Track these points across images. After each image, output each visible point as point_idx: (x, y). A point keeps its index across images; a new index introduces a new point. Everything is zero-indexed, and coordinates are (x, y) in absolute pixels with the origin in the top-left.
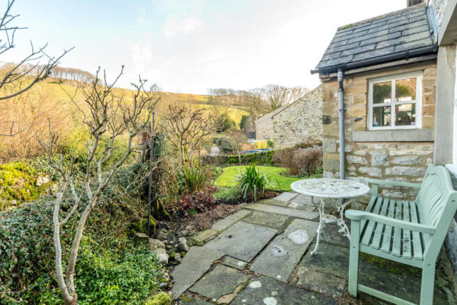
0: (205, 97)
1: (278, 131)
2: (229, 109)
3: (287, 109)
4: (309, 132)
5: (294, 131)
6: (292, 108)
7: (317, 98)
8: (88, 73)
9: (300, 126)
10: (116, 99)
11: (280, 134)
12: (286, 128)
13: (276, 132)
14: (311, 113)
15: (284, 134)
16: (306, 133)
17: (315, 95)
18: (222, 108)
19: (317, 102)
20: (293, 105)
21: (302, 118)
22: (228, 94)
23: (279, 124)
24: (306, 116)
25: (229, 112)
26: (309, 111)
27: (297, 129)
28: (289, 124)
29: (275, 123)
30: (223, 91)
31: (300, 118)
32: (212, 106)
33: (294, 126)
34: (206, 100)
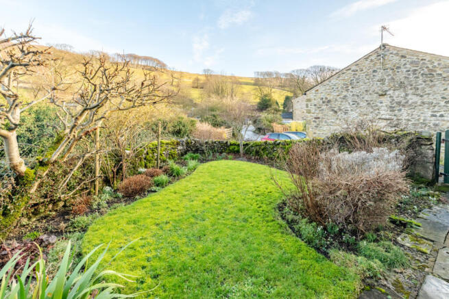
0: (252, 79)
1: (313, 111)
2: (273, 90)
3: (327, 82)
4: (360, 115)
5: (336, 112)
6: (334, 81)
7: (375, 65)
8: (157, 60)
9: (345, 106)
10: (175, 80)
11: (315, 115)
12: (324, 107)
13: (309, 112)
14: (363, 87)
15: (320, 115)
16: (354, 116)
17: (372, 61)
18: (267, 89)
19: (374, 71)
20: (335, 77)
21: (349, 94)
22: (274, 76)
23: (314, 102)
24: (356, 91)
25: (274, 92)
26: (361, 83)
27: (340, 110)
28: (329, 101)
29: (309, 100)
30: (269, 74)
31: (345, 93)
32: (257, 87)
33: (336, 105)
34: (253, 82)
